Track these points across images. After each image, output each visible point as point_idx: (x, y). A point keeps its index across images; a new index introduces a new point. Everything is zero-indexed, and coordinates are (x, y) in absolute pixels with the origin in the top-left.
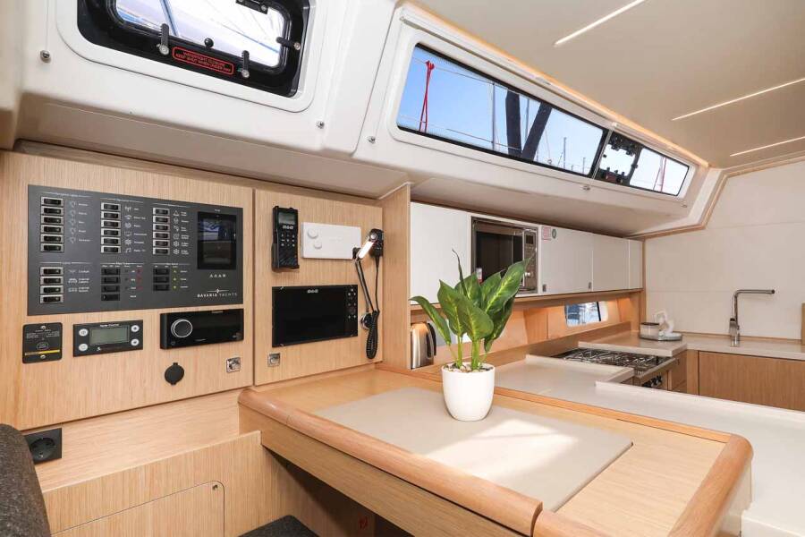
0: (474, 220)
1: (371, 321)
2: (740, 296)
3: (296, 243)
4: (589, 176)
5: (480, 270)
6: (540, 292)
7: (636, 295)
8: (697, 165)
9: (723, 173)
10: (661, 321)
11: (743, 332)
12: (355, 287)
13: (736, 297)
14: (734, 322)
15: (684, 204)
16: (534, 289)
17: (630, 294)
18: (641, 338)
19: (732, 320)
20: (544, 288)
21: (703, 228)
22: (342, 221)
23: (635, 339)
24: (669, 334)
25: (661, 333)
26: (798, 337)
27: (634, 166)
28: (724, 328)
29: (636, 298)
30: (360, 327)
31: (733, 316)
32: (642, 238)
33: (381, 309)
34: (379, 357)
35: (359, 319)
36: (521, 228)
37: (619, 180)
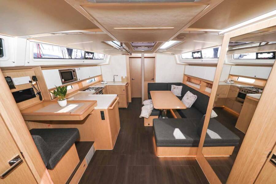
0: (59, 70)
1: (39, 93)
2: (115, 76)
3: (13, 83)
4: (84, 59)
5: (63, 79)
6: (78, 80)
8: (106, 54)
9: (111, 56)
10: (104, 81)
12: (32, 88)
14: (114, 80)
16: (77, 80)
17: (100, 76)
18: (101, 84)
20: (79, 79)
22: (23, 76)
24: (106, 83)
25: (104, 83)
26: (121, 81)
27: (93, 56)
29: (101, 76)
30: (36, 95)
32: (101, 65)
33: (40, 91)
34: (43, 99)
35: (35, 94)
36: (71, 70)
37: (91, 59)
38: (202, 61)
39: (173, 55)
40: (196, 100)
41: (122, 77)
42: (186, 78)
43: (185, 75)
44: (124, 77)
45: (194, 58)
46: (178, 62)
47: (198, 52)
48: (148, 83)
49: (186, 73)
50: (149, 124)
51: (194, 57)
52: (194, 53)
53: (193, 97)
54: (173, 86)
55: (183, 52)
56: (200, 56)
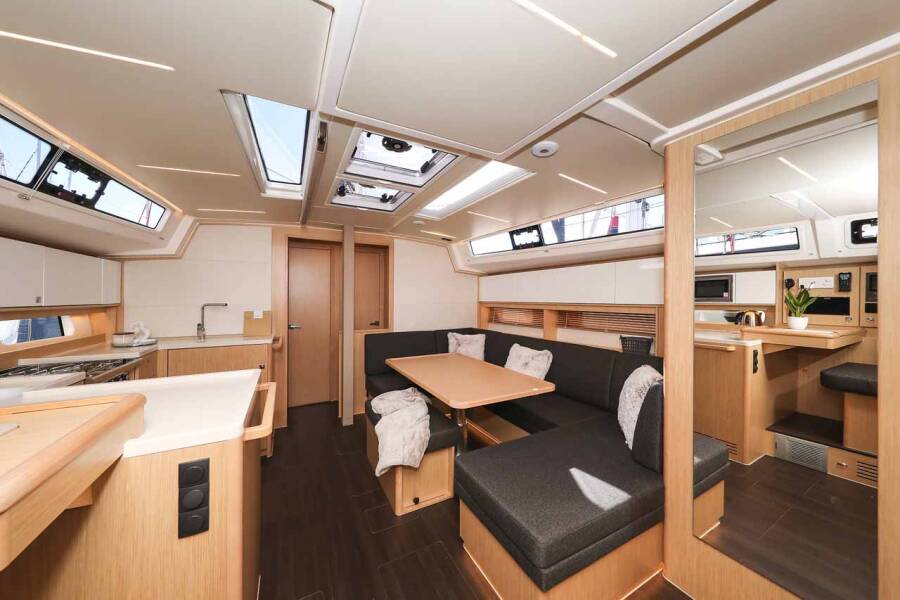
2: (207, 310)
7: (114, 310)
8: (173, 210)
9: (195, 222)
10: (136, 330)
11: (208, 332)
13: (203, 308)
14: (201, 327)
15: (162, 238)
17: (105, 308)
18: (114, 346)
19: (199, 325)
21: (180, 258)
23: (108, 348)
24: (144, 340)
25: (136, 341)
27: (100, 192)
28: (194, 331)
29: (113, 312)
31: (200, 322)
32: (121, 260)
37: (79, 200)
38: (547, 251)
39: (446, 242)
40: (552, 364)
41: (248, 316)
42: (485, 313)
43: (481, 303)
44: (258, 314)
45: (516, 248)
46: (461, 266)
47: (529, 230)
48: (366, 336)
49: (483, 299)
50: (416, 501)
51: (517, 244)
52: (518, 232)
53: (540, 357)
54: (452, 338)
55: (476, 236)
56: (537, 240)
